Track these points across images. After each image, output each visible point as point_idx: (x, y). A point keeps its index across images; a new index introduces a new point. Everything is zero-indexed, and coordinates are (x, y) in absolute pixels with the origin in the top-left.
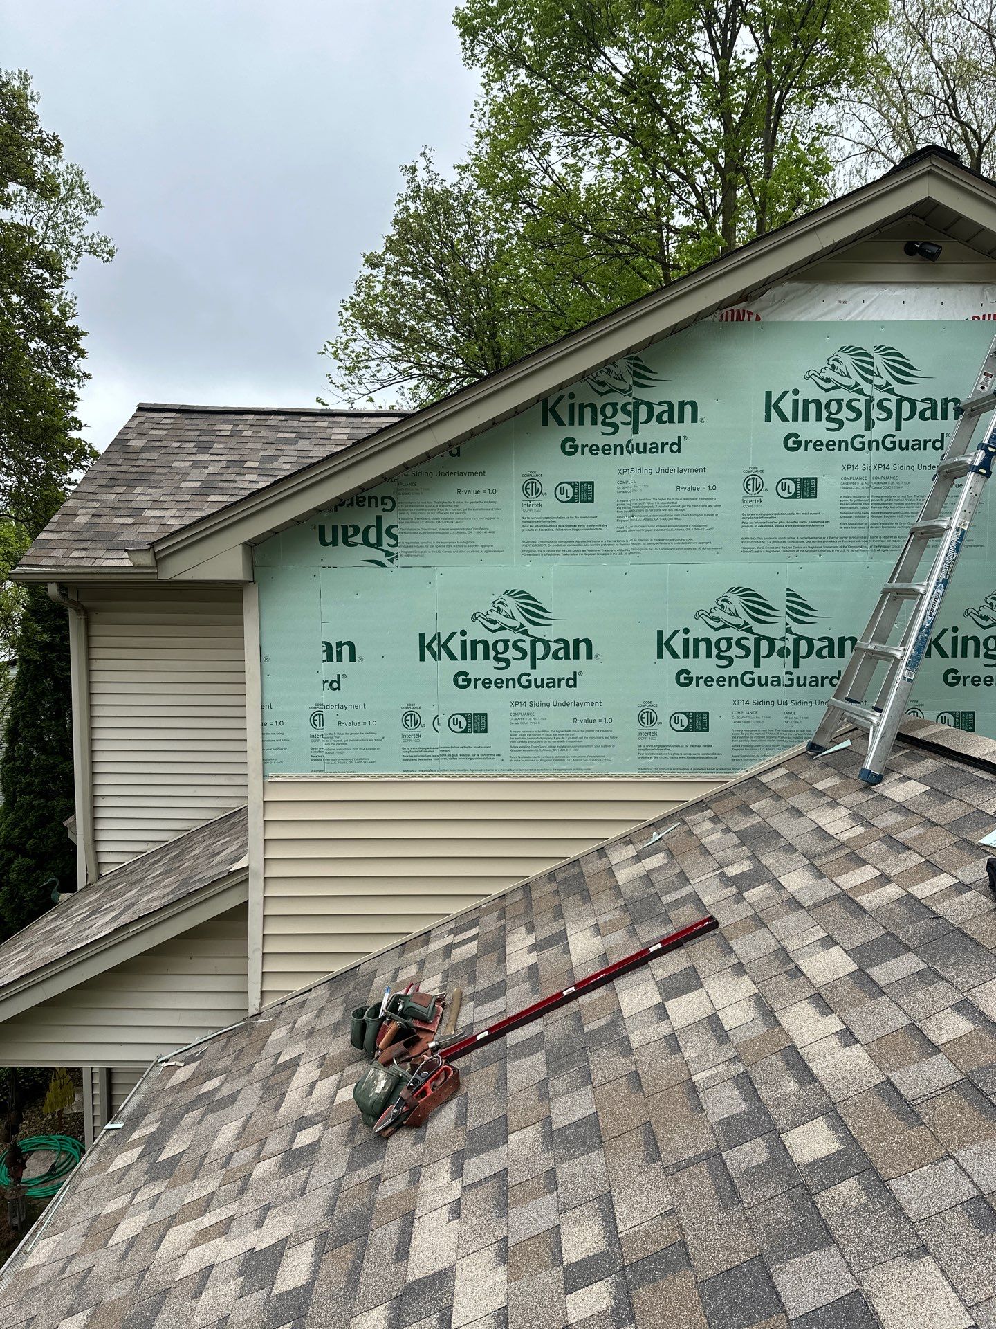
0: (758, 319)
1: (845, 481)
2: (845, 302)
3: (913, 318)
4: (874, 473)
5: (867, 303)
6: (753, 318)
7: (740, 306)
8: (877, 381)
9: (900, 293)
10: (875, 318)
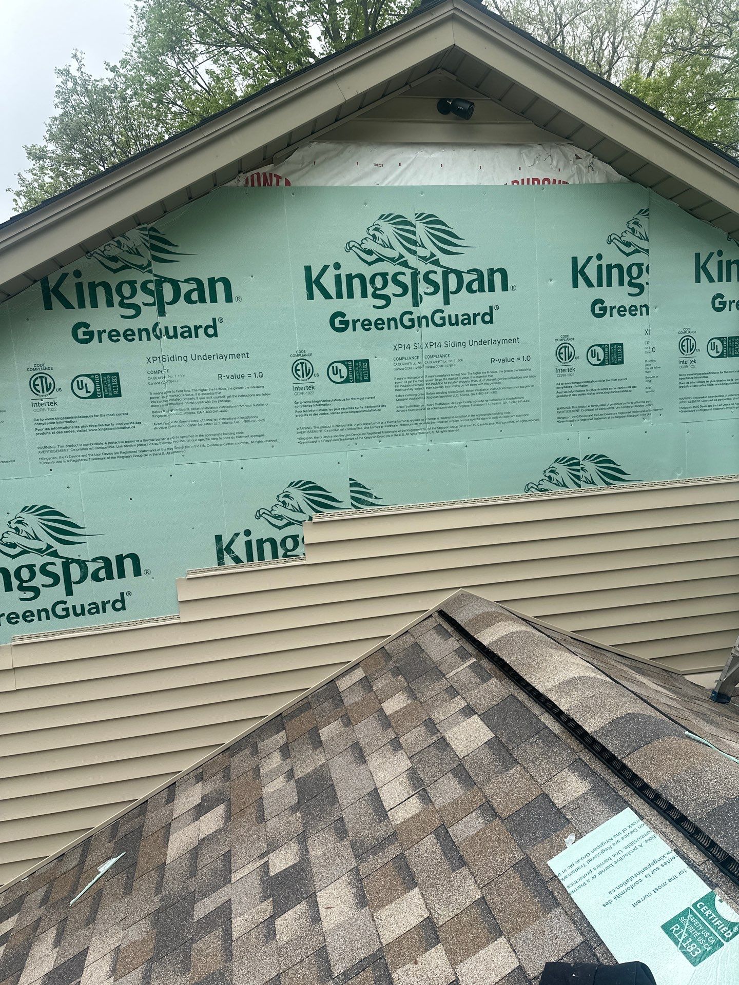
0: (288, 183)
1: (398, 362)
2: (381, 165)
3: (453, 182)
4: (427, 352)
5: (404, 166)
6: (282, 183)
7: (267, 169)
8: (421, 252)
9: (438, 155)
10: (414, 183)
